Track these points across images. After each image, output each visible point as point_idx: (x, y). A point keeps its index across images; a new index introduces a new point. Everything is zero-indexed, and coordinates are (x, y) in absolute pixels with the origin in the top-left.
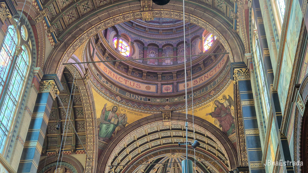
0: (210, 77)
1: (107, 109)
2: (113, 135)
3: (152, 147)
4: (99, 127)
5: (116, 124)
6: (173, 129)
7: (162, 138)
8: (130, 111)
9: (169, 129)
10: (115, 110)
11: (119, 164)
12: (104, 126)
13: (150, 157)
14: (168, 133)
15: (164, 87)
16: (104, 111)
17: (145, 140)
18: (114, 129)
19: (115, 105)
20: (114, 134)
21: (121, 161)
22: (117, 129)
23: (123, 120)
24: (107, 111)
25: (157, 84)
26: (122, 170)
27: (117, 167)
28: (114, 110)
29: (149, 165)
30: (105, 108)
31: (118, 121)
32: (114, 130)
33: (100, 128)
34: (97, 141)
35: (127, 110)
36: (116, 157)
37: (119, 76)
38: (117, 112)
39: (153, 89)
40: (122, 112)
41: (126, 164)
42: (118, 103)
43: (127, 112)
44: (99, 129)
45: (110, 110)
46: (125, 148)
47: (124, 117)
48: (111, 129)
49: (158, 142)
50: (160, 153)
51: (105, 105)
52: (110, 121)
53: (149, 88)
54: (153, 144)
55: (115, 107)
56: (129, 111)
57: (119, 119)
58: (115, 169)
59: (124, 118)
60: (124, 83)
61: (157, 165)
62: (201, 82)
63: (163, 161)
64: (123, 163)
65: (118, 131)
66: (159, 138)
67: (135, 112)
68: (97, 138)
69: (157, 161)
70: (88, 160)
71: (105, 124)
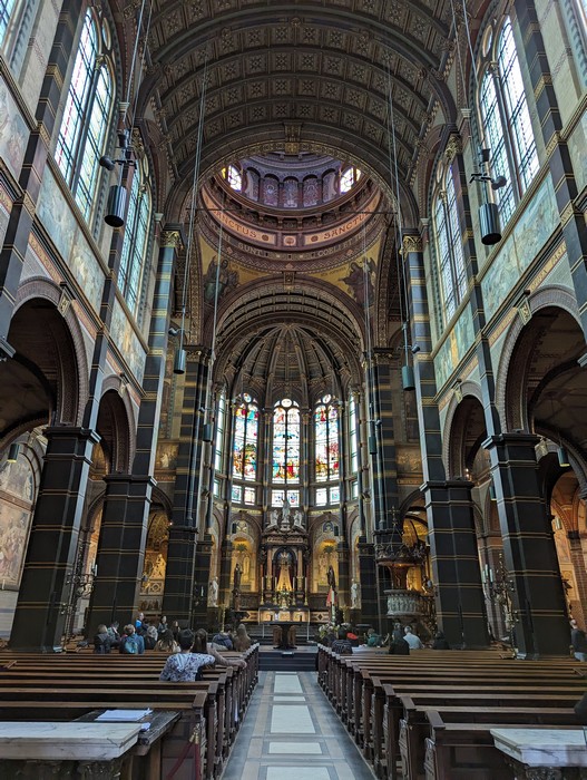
0: (347, 230)
1: (216, 264)
3: (263, 314)
5: (225, 283)
7: (277, 303)
8: (244, 268)
9: (287, 294)
14: (285, 299)
15: (286, 238)
20: (223, 295)
22: (226, 290)
23: (234, 279)
24: (215, 266)
25: (276, 234)
28: (224, 265)
29: (255, 336)
30: (213, 262)
31: (228, 280)
32: (223, 291)
33: (206, 287)
35: (239, 266)
37: (229, 219)
38: (227, 268)
39: (271, 239)
43: (239, 268)
44: (205, 289)
45: (219, 265)
47: (236, 275)
49: (270, 308)
50: (272, 322)
51: (214, 258)
53: (265, 238)
54: (264, 310)
56: (242, 267)
57: (230, 277)
60: (235, 228)
61: (266, 336)
62: (335, 236)
63: (273, 332)
66: (271, 304)
67: (249, 269)
71: (212, 282)
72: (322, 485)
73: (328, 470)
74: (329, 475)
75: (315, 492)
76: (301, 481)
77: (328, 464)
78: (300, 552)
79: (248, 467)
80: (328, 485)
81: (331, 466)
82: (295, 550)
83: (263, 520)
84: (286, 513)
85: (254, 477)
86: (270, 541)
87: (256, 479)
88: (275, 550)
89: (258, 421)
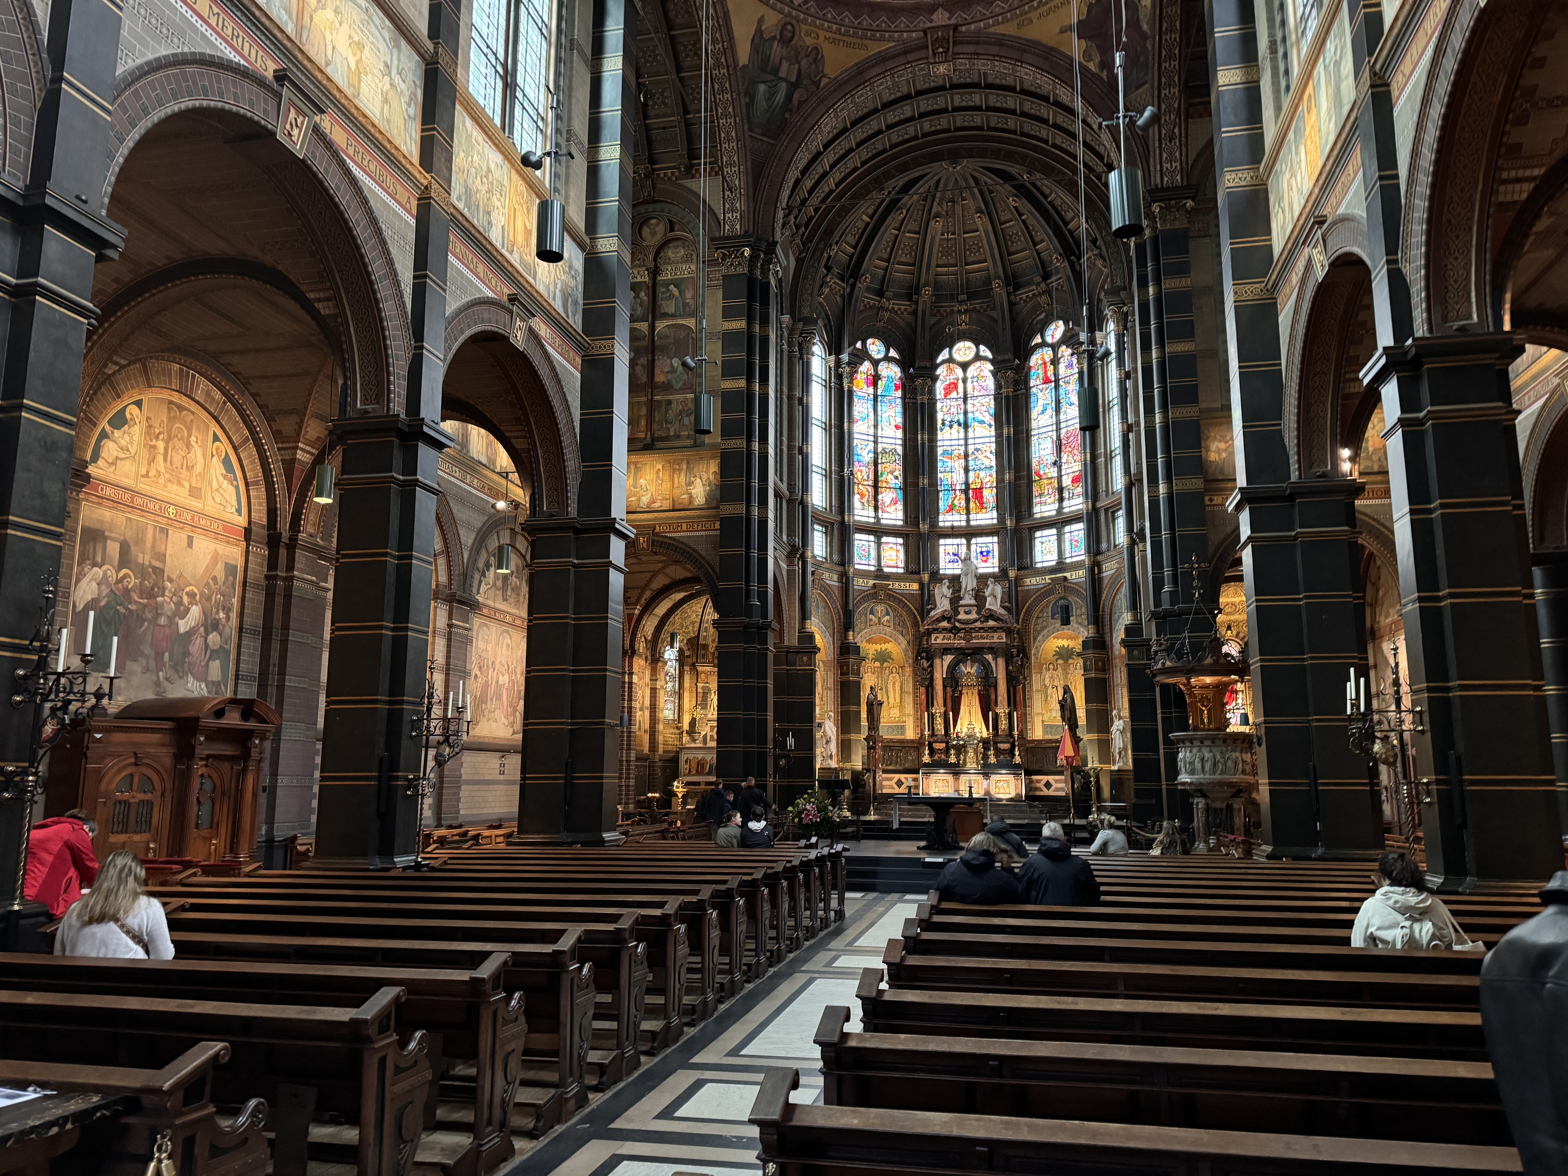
1: (766, 36)
2: (787, 115)
3: (892, 147)
4: (747, 93)
5: (793, 79)
6: (954, 86)
7: (922, 115)
8: (832, 35)
9: (942, 88)
10: (790, 35)
11: (804, 202)
12: (762, 88)
13: (888, 176)
14: (941, 101)
16: (759, 41)
17: (874, 124)
18: (789, 98)
19: (788, 19)
20: (790, 111)
21: (811, 192)
22: (796, 96)
23: (813, 67)
24: (765, 41)
26: (811, 218)
27: (800, 211)
28: (786, 36)
29: (883, 201)
30: (759, 32)
31: (799, 72)
32: (791, 100)
33: (751, 95)
34: (747, 137)
35: (822, 34)
36: (797, 182)
38: (794, 42)
40: (809, 41)
41: (823, 201)
42: (794, 13)
43: (821, 38)
44: (747, 100)
45: (774, 37)
46: (819, 154)
47: (816, 55)
48: (780, 97)
49: (911, 130)
50: (916, 163)
51: (760, 21)
52: (776, 71)
54: (895, 136)
55: (789, 27)
56: (828, 35)
57: (803, 63)
58: (796, 218)
59: (815, 60)
61: (906, 198)
63: (921, 188)
64: (814, 200)
65: (800, 103)
66: (911, 119)
67: (845, 38)
68: (746, 128)
69: (906, 188)
70: (727, 193)
71: (764, 82)
72: (1046, 524)
73: (1061, 490)
74: (1061, 499)
75: (1032, 539)
76: (1001, 518)
77: (1060, 478)
78: (1001, 661)
79: (886, 497)
80: (1060, 522)
81: (1066, 481)
82: (989, 657)
83: (925, 601)
84: (969, 584)
85: (900, 515)
86: (938, 640)
87: (906, 520)
88: (948, 659)
89: (904, 398)
